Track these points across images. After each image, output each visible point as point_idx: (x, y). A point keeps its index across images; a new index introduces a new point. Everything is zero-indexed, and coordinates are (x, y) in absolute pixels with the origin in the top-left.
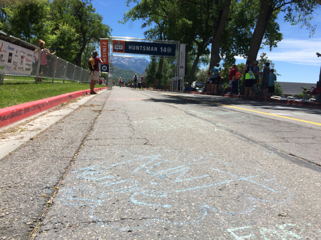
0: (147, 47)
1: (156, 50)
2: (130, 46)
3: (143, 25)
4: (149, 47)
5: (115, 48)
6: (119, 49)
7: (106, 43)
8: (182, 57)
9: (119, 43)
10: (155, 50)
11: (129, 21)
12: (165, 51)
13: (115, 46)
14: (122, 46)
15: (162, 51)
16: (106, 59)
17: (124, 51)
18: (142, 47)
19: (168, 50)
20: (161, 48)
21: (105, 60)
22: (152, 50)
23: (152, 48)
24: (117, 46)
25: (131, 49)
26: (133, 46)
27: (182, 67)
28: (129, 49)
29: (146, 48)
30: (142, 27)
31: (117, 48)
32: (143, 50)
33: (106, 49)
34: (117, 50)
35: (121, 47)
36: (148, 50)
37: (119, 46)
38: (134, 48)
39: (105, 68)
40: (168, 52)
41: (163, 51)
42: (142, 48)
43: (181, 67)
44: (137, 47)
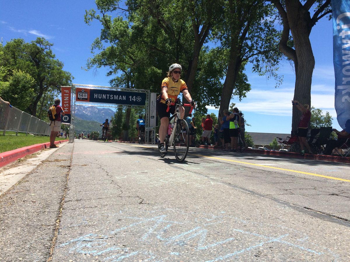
0: (115, 96)
1: (125, 99)
2: (96, 95)
3: (108, 74)
4: (117, 96)
5: (79, 97)
6: (83, 97)
7: (68, 91)
8: (153, 107)
9: (83, 91)
10: (123, 99)
11: (93, 68)
12: (135, 100)
13: (79, 94)
14: (87, 94)
15: (131, 100)
16: (68, 108)
17: (89, 99)
18: (109, 95)
19: (137, 99)
20: (131, 97)
21: (67, 110)
22: (120, 99)
23: (120, 96)
24: (81, 94)
25: (97, 98)
26: (99, 94)
27: (154, 116)
28: (95, 97)
29: (113, 97)
30: (108, 76)
31: (81, 97)
32: (111, 98)
33: (68, 97)
34: (81, 98)
35: (85, 96)
36: (116, 99)
37: (83, 94)
38: (100, 97)
39: (67, 118)
40: (137, 101)
41: (133, 99)
42: (109, 97)
43: (152, 117)
44: (103, 95)
